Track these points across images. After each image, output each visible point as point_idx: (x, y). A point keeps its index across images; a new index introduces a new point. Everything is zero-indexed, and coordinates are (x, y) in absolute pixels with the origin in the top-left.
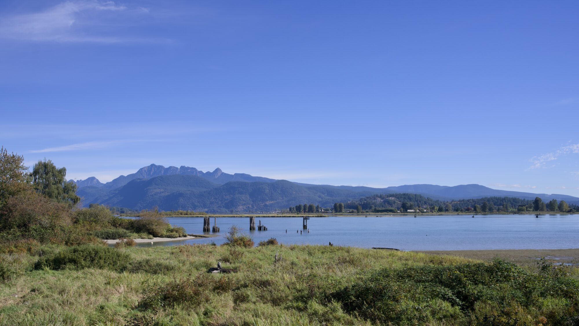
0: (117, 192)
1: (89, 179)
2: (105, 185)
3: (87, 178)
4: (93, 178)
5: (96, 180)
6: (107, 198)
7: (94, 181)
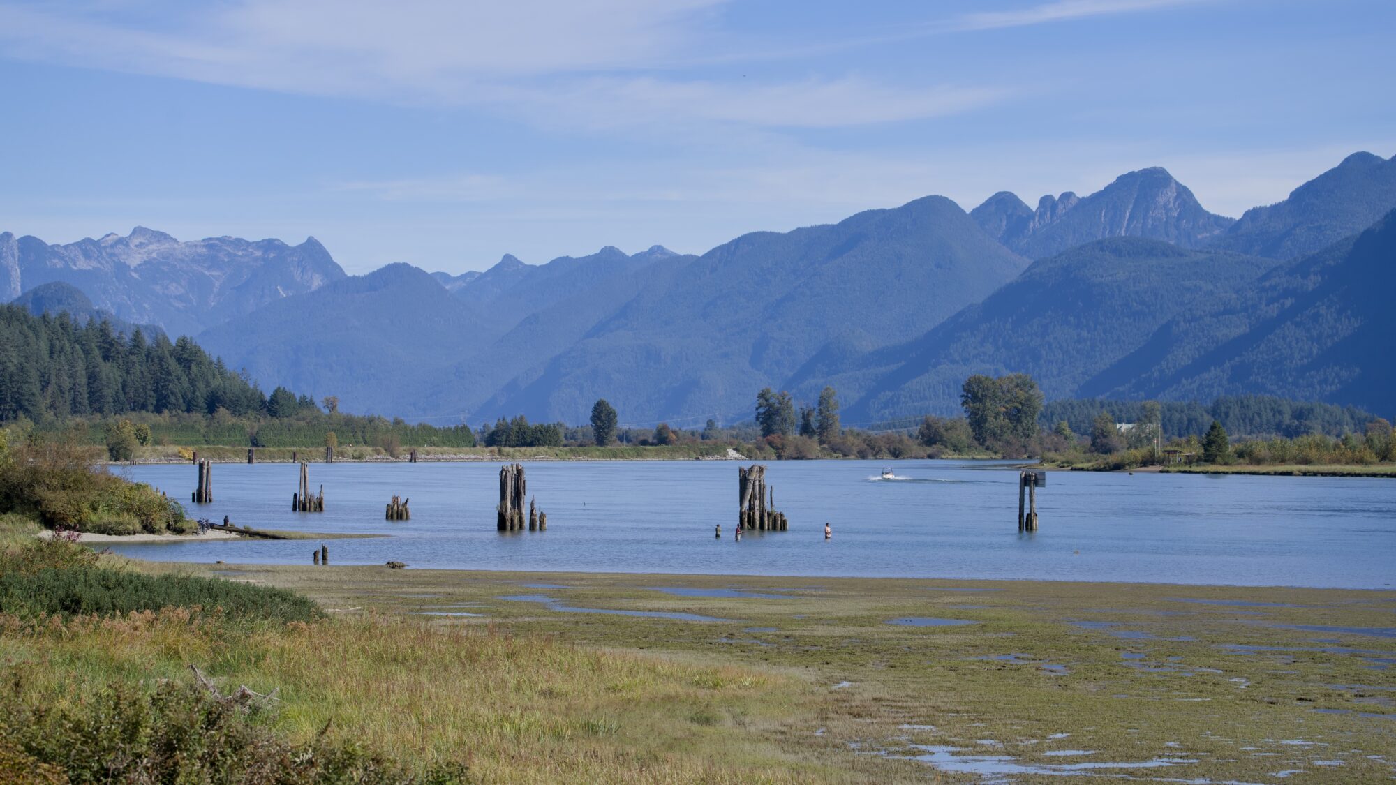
0: (1312, 283)
1: (1125, 182)
2: (1233, 227)
3: (1112, 179)
4: (1154, 180)
5: (1171, 194)
6: (1238, 328)
7: (1161, 200)
